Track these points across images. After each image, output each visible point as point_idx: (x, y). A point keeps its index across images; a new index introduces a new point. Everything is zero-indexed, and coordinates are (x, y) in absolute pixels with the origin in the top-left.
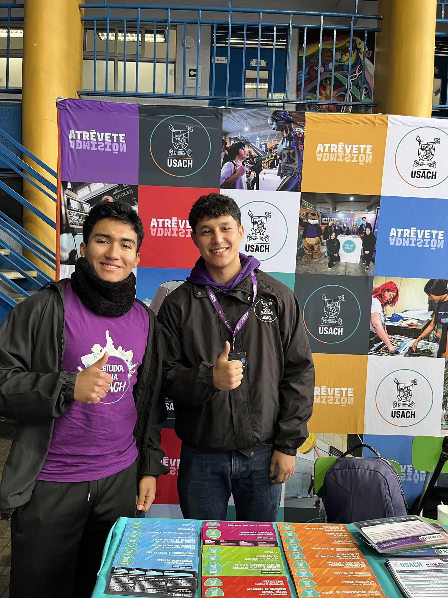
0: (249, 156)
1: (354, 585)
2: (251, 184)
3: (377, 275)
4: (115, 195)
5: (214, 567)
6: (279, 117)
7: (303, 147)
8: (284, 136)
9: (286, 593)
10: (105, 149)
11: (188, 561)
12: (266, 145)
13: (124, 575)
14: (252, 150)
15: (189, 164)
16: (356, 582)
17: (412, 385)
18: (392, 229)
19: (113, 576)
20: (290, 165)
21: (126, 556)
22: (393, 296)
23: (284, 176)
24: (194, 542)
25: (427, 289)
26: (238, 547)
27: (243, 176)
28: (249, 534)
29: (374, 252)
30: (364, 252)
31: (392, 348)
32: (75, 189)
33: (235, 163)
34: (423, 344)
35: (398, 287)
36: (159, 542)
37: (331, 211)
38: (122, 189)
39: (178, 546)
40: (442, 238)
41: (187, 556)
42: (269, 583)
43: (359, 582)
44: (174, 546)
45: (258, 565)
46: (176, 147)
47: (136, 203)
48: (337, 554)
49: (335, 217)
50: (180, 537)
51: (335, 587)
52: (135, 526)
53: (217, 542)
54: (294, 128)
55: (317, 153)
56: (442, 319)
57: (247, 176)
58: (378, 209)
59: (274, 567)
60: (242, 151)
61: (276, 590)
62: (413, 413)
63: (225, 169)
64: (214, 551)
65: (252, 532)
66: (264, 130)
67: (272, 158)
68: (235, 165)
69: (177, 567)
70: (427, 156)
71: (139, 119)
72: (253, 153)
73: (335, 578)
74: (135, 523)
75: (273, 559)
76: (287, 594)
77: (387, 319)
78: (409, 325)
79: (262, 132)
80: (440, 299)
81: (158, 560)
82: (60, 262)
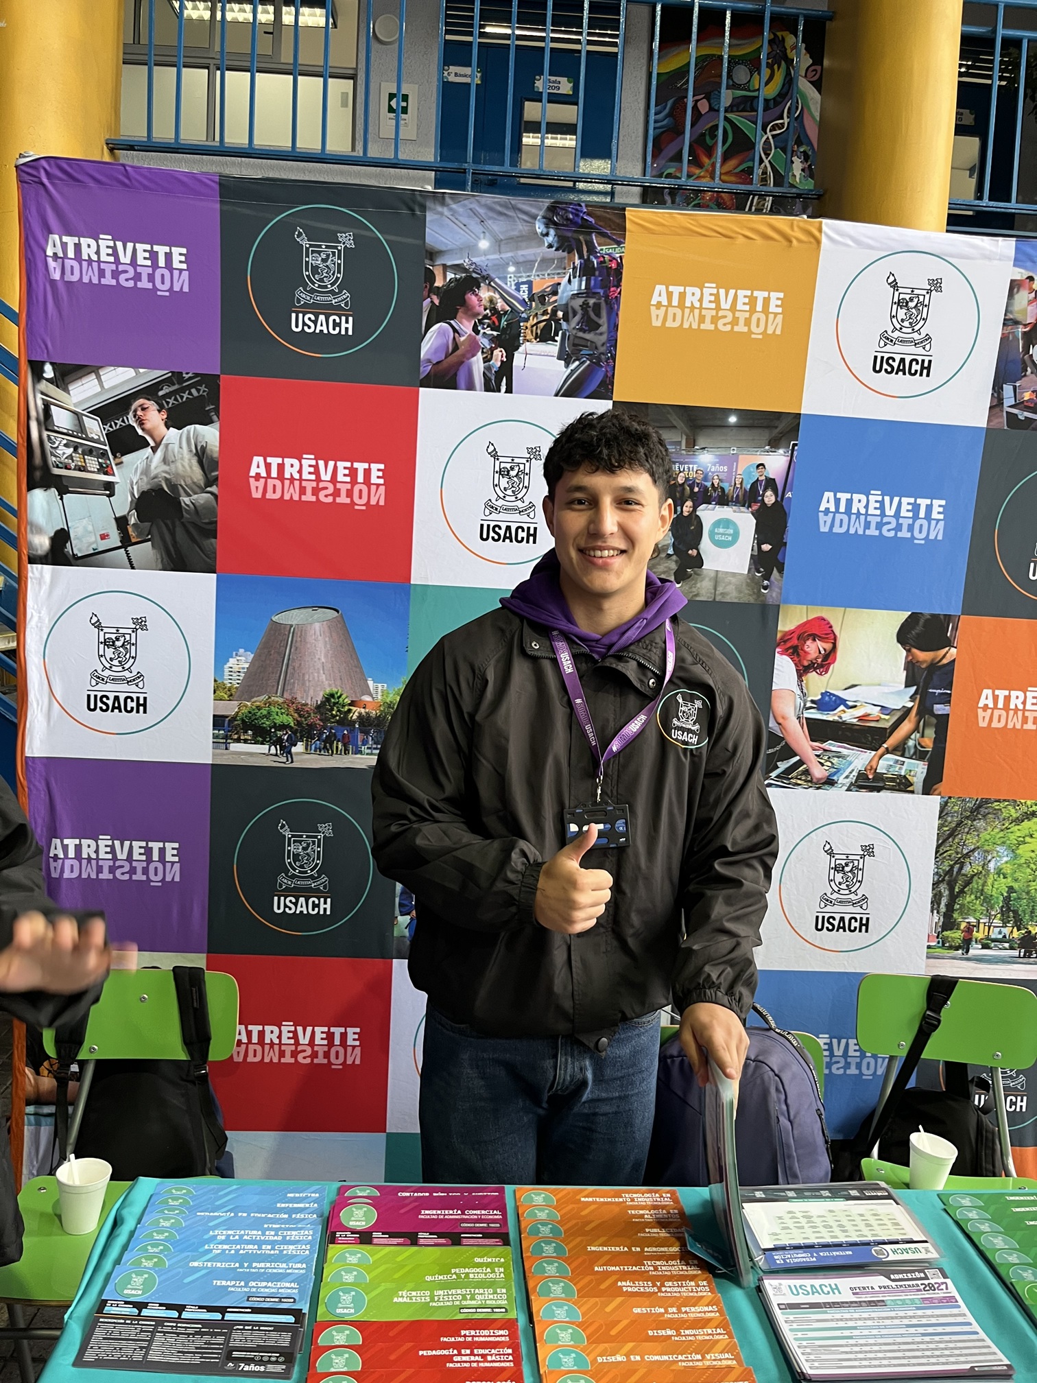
0: (490, 311)
1: (676, 1339)
2: (493, 378)
3: (787, 602)
4: (164, 396)
5: (346, 1298)
6: (562, 216)
7: (620, 293)
8: (574, 263)
9: (510, 1361)
10: (135, 284)
11: (288, 1285)
12: (530, 284)
13: (129, 1319)
14: (497, 296)
15: (344, 325)
16: (682, 1331)
17: (863, 857)
18: (826, 493)
19: (102, 1322)
20: (588, 336)
21: (139, 1274)
22: (825, 650)
23: (574, 362)
24: (310, 1238)
25: (904, 636)
26: (414, 1248)
27: (475, 358)
28: (445, 1215)
29: (783, 548)
30: (759, 548)
31: (819, 772)
32: (63, 380)
33: (457, 328)
34: (892, 763)
35: (836, 630)
36: (223, 1238)
37: (684, 447)
38: (178, 384)
39: (269, 1247)
40: (941, 517)
41: (288, 1271)
42: (473, 1336)
43: (687, 1332)
44: (260, 1249)
45: (454, 1291)
46: (313, 283)
47: (215, 418)
48: (645, 1262)
49: (694, 463)
50: (278, 1226)
51: (631, 1345)
52: (173, 1199)
53: (365, 1237)
54: (599, 245)
55: (653, 308)
56: (936, 707)
57: (484, 358)
58: (795, 445)
59: (491, 1297)
60: (472, 298)
61: (487, 1355)
62: (864, 922)
63: (432, 342)
64: (353, 1259)
65: (451, 1212)
66: (527, 248)
67: (545, 318)
68: (455, 330)
69: (258, 1299)
70: (911, 321)
71: (221, 210)
72: (500, 304)
73: (633, 1322)
74: (174, 1191)
75: (491, 1276)
76: (512, 1364)
77: (809, 704)
78: (860, 719)
79: (520, 253)
80: (933, 660)
81: (215, 1282)
82: (29, 558)
